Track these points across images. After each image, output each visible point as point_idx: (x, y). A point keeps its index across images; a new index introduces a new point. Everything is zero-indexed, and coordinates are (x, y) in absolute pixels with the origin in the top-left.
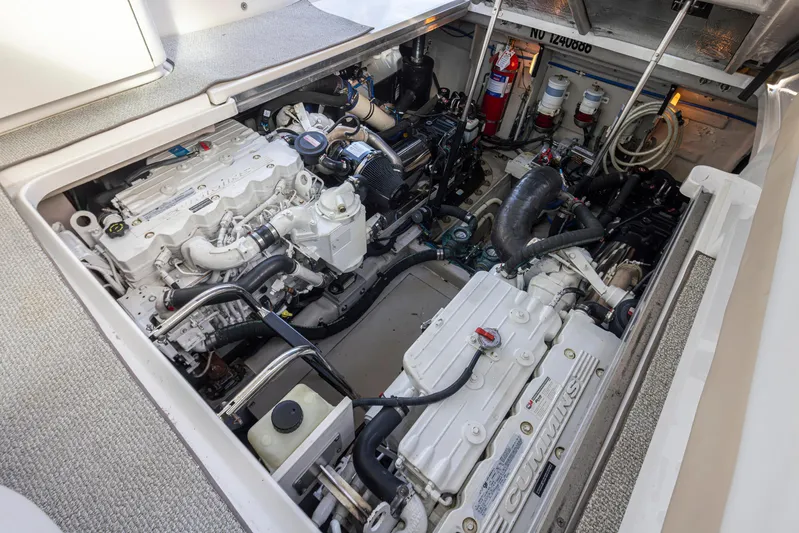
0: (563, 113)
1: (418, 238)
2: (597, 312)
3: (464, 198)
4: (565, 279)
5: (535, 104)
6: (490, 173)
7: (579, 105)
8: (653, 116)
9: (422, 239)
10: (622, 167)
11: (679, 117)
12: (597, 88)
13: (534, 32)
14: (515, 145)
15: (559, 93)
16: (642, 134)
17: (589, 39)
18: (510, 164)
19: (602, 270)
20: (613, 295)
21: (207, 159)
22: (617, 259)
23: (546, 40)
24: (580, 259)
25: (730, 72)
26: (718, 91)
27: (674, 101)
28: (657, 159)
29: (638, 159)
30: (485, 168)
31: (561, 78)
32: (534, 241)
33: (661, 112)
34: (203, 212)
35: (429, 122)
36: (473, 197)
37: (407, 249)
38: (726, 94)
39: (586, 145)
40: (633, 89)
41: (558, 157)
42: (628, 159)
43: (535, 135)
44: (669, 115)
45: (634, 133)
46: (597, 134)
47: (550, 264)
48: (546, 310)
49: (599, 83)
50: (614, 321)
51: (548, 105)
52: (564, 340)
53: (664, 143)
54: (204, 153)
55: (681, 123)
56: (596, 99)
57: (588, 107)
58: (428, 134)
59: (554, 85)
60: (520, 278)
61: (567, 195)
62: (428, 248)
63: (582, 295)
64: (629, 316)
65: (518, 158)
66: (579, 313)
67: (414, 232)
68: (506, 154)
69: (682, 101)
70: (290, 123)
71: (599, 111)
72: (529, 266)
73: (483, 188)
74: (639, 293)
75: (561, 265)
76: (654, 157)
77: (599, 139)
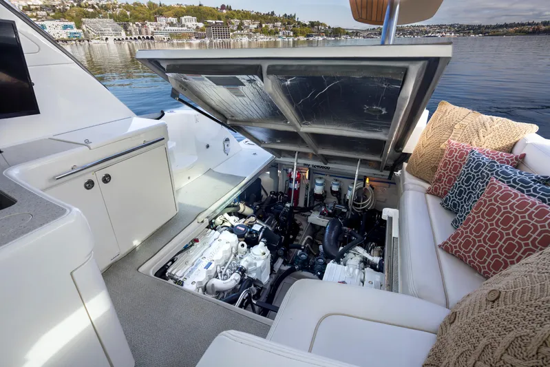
0: (326, 192)
1: (283, 263)
2: (373, 266)
3: (294, 239)
4: (358, 259)
5: (312, 190)
6: (301, 224)
7: (331, 188)
8: (362, 188)
9: (285, 263)
10: (359, 210)
11: (371, 186)
12: (336, 180)
13: (305, 165)
14: (308, 209)
15: (321, 185)
16: (360, 195)
17: (328, 165)
18: (309, 218)
19: (369, 252)
20: (376, 260)
21: (198, 246)
22: (373, 247)
23: (310, 166)
24: (360, 250)
25: (382, 171)
26: (381, 177)
27: (367, 181)
28: (370, 204)
29: (363, 205)
30: (298, 222)
31: (320, 178)
32: (341, 248)
33: (364, 186)
34: (210, 268)
35: (272, 208)
36: (298, 238)
37: (280, 270)
38: (384, 177)
39: (340, 203)
40: (354, 179)
41: (330, 211)
42: (359, 206)
43: (316, 203)
44: (368, 186)
45: (357, 195)
46: (342, 198)
47: (350, 255)
48: (357, 271)
49: (337, 178)
50: (379, 268)
51: (318, 190)
52: (367, 279)
53: (370, 197)
54: (195, 244)
55: (373, 188)
56: (337, 185)
57: (335, 188)
58: (273, 213)
59: (319, 182)
60: (342, 263)
61: (345, 228)
62: (289, 267)
63: (365, 262)
64: (383, 264)
65: (312, 215)
66: (368, 268)
67: (280, 261)
68: (306, 213)
69: (369, 180)
70: (224, 222)
71: (340, 189)
72: (344, 257)
73: (301, 232)
74: (383, 256)
75: (355, 254)
76: (368, 203)
77: (344, 200)
